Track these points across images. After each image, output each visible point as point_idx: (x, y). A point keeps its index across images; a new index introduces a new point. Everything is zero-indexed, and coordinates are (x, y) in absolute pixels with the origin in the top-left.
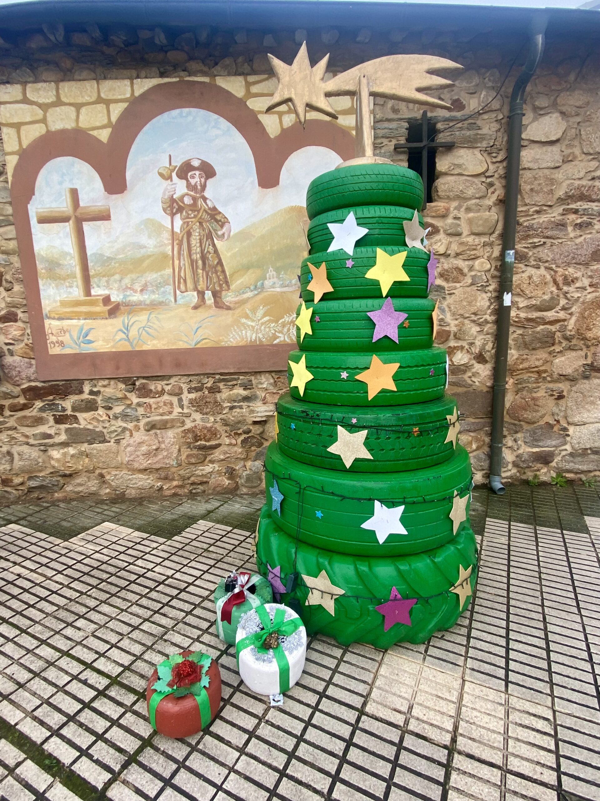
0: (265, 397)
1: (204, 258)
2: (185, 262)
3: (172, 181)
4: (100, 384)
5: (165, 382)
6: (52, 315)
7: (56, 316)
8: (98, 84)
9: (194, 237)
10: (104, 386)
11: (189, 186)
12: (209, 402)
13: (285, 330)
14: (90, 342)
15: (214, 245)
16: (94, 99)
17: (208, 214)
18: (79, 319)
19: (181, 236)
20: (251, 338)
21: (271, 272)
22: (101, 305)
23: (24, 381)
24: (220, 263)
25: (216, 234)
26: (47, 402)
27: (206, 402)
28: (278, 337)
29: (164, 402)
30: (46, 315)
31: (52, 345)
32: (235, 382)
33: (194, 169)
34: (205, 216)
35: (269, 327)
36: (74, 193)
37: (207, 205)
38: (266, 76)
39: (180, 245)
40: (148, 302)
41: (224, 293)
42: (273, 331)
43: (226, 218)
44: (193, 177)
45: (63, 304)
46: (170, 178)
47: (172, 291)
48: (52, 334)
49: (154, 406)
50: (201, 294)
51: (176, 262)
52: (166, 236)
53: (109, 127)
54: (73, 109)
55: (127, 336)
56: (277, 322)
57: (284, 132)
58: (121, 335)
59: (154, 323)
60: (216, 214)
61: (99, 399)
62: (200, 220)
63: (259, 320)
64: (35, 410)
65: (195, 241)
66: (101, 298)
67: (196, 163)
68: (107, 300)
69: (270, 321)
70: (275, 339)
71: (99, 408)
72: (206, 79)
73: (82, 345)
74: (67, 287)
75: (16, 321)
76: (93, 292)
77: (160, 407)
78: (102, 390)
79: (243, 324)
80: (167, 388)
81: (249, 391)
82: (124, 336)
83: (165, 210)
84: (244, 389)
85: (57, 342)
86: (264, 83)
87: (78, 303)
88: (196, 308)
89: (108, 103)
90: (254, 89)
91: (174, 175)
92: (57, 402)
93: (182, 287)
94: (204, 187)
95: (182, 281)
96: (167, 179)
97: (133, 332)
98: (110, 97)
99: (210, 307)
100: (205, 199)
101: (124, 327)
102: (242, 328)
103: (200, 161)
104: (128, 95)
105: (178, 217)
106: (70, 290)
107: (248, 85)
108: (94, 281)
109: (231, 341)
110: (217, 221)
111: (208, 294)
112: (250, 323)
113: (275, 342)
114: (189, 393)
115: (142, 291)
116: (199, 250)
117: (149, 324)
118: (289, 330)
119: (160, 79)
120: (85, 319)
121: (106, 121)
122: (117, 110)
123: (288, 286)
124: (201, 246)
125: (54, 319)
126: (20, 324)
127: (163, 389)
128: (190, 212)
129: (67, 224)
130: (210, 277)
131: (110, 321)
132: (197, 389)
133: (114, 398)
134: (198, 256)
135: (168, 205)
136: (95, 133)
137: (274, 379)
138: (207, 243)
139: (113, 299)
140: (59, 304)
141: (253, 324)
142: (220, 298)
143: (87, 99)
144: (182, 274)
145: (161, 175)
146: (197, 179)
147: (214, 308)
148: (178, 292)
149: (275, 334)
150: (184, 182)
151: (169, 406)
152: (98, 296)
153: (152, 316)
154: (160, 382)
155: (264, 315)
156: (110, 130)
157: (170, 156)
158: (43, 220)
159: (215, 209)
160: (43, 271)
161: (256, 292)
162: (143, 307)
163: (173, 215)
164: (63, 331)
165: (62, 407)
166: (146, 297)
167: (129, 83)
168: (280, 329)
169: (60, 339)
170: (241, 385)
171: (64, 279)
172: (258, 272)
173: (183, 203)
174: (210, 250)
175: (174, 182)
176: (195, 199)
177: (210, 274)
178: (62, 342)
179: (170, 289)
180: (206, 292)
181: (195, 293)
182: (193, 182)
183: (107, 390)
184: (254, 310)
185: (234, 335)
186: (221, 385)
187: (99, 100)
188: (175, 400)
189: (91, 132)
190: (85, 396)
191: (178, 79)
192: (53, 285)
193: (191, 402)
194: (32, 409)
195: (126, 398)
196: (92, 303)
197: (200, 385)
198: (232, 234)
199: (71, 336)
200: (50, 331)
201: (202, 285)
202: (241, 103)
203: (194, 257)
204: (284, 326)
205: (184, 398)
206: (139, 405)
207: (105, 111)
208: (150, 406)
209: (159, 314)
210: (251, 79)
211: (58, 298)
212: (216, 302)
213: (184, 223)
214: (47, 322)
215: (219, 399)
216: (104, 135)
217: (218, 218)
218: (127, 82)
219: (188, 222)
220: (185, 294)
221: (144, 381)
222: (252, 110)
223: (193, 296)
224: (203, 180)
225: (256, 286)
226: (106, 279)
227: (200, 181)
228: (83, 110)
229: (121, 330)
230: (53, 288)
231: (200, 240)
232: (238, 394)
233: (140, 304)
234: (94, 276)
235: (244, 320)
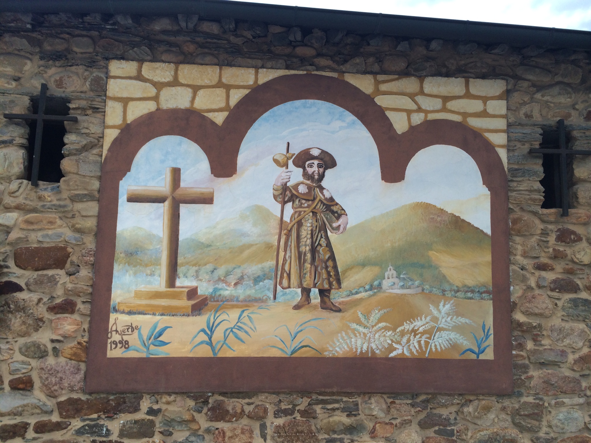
0: (374, 428)
1: (314, 250)
2: (293, 253)
3: (287, 168)
4: (164, 400)
5: (247, 400)
6: (121, 308)
7: (127, 310)
8: (221, 69)
9: (306, 228)
10: (168, 403)
11: (305, 174)
12: (302, 432)
13: (405, 340)
14: (164, 344)
15: (327, 238)
16: (214, 83)
17: (324, 204)
18: (154, 314)
19: (290, 226)
20: (362, 348)
21: (391, 272)
22: (185, 298)
23: (64, 392)
24: (332, 257)
25: (331, 226)
26: (87, 422)
27: (298, 432)
28: (395, 349)
29: (242, 429)
30: (114, 308)
31: (113, 346)
32: (336, 406)
33: (314, 158)
34: (320, 207)
35: (384, 336)
36: (176, 173)
37: (324, 196)
38: (397, 76)
39: (288, 235)
40: (241, 298)
41: (333, 291)
42: (390, 342)
43: (343, 209)
44: (311, 166)
45: (138, 295)
46: (286, 165)
47: (272, 287)
48: (117, 331)
49: (228, 434)
50: (306, 292)
51: (282, 254)
52: (274, 225)
53: (226, 111)
54: (190, 90)
55: (210, 338)
56: (394, 330)
57: (412, 129)
58: (203, 337)
59: (245, 324)
60: (333, 205)
61: (158, 420)
62: (314, 210)
63: (373, 327)
64: (70, 433)
65: (305, 232)
66: (186, 290)
67: (315, 152)
68: (192, 293)
69: (386, 328)
70: (391, 352)
71: (156, 433)
72: (335, 75)
73: (152, 347)
74: (147, 275)
75: (72, 312)
76: (178, 283)
77: (237, 436)
78: (164, 407)
79: (354, 330)
80: (248, 409)
81: (353, 419)
82: (206, 338)
83: (275, 197)
84: (348, 416)
85: (121, 342)
86: (393, 82)
87: (158, 295)
88: (297, 307)
89: (228, 88)
90: (383, 87)
91: (290, 162)
92: (102, 422)
93: (285, 282)
94: (322, 177)
95: (285, 275)
96: (282, 166)
97: (218, 335)
98: (232, 82)
99: (315, 307)
100: (322, 189)
101: (208, 327)
102: (352, 336)
103: (320, 151)
104: (251, 82)
106: (149, 278)
107: (377, 83)
108: (181, 270)
109: (336, 351)
110: (333, 212)
111: (315, 292)
112: (361, 329)
113: (392, 355)
114: (275, 417)
115: (236, 284)
116: (309, 242)
117: (239, 324)
118: (409, 341)
119: (287, 71)
120: (162, 315)
121: (223, 105)
122: (236, 96)
123: (409, 288)
124: (312, 237)
125: (123, 312)
126: (76, 317)
127: (243, 410)
128: (304, 201)
129: (162, 204)
130: (320, 273)
131: (191, 319)
132: (286, 413)
133: (179, 419)
134: (308, 248)
135: (280, 192)
136: (210, 115)
137: (386, 403)
138: (320, 235)
139: (199, 292)
140: (133, 295)
141: (365, 331)
142: (329, 297)
143: (207, 82)
144: (287, 268)
145: (276, 161)
146: (315, 168)
147: (320, 309)
148: (279, 287)
149: (392, 345)
150: (301, 170)
151: (248, 435)
152: (182, 287)
153: (245, 314)
154: (240, 400)
155: (380, 321)
156: (226, 114)
157: (288, 143)
158: (133, 199)
159: (332, 199)
160: (122, 255)
161: (371, 293)
162: (235, 303)
163: (284, 203)
164: (132, 328)
165: (107, 430)
166: (241, 292)
167: (253, 72)
168: (398, 339)
169: (125, 338)
170: (343, 410)
171: (146, 265)
172: (376, 270)
173: (298, 191)
174: (321, 242)
175: (289, 170)
176: (309, 188)
177: (319, 268)
178: (127, 342)
179: (269, 283)
180: (312, 289)
181: (299, 290)
182: (310, 170)
183: (171, 408)
184: (367, 315)
185: (341, 343)
186: (318, 409)
187: (220, 84)
188: (256, 426)
189: (205, 114)
190: (141, 415)
191: (305, 72)
192: (131, 272)
193: (278, 430)
194: (65, 431)
195: (193, 420)
196: (175, 296)
197: (290, 406)
198: (348, 226)
199: (140, 334)
200: (114, 328)
201: (308, 281)
202: (369, 100)
203: (303, 249)
204: (403, 334)
205: (268, 424)
206: (208, 431)
207: (224, 95)
208: (224, 433)
209: (252, 313)
210: (380, 77)
211: (133, 288)
212: (322, 301)
213: (296, 212)
214: (113, 317)
215: (313, 428)
216: (219, 118)
217: (335, 209)
218: (252, 71)
219: (300, 212)
220: (288, 290)
221: (221, 398)
222: (380, 107)
223: (296, 293)
224: (321, 170)
225: (371, 286)
226: (197, 268)
227: (319, 171)
228: (201, 93)
229: (203, 330)
230: (130, 275)
231: (312, 230)
232: (340, 422)
233: (232, 300)
234: (183, 265)
235: (354, 326)
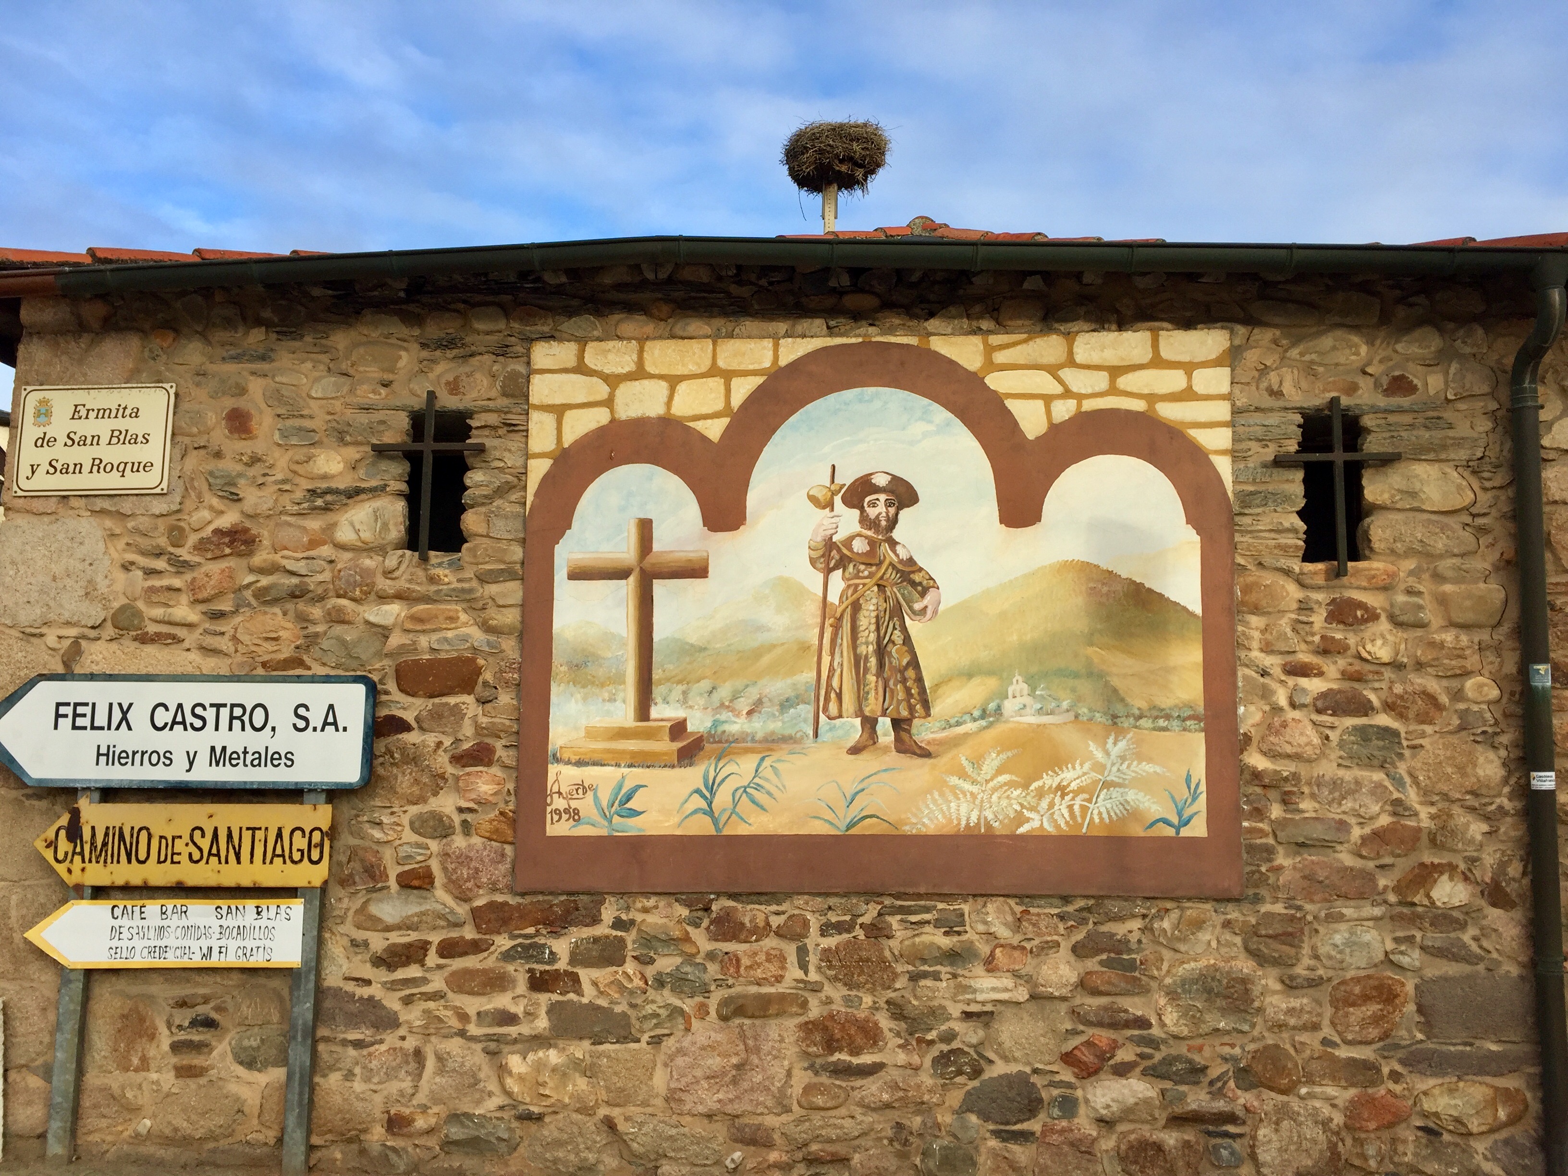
0: (992, 954)
1: (881, 652)
2: (844, 657)
3: (832, 510)
4: (639, 905)
5: (774, 908)
6: (566, 756)
7: (574, 758)
8: (715, 344)
9: (866, 613)
10: (646, 910)
11: (864, 520)
12: (868, 960)
13: (1044, 804)
14: (635, 813)
15: (904, 629)
16: (704, 369)
17: (898, 571)
18: (618, 765)
19: (839, 610)
20: (968, 819)
21: (1018, 686)
22: (667, 738)
23: (481, 892)
24: (914, 663)
25: (911, 608)
26: (520, 940)
27: (861, 960)
28: (1028, 820)
29: (768, 954)
30: (554, 755)
31: (556, 818)
32: (927, 917)
33: (877, 490)
34: (891, 575)
35: (1008, 797)
36: (645, 528)
37: (897, 556)
38: (1025, 336)
39: (837, 627)
40: (759, 736)
41: (916, 722)
42: (1018, 808)
43: (931, 579)
44: (873, 504)
45: (592, 733)
46: (830, 505)
47: (811, 716)
48: (560, 793)
49: (745, 961)
50: (869, 724)
51: (826, 659)
52: (813, 609)
53: (726, 416)
54: (664, 385)
55: (710, 805)
56: (1026, 786)
57: (1055, 429)
58: (698, 802)
59: (767, 780)
60: (913, 572)
61: (630, 937)
62: (880, 582)
63: (987, 781)
64: (493, 957)
65: (866, 621)
66: (669, 724)
67: (881, 480)
68: (678, 729)
69: (1011, 784)
70: (1020, 825)
71: (629, 959)
72: (912, 341)
73: (616, 819)
74: (604, 700)
75: (489, 764)
76: (654, 713)
77: (759, 965)
78: (639, 917)
79: (954, 789)
80: (775, 921)
81: (956, 939)
82: (703, 804)
83: (813, 562)
84: (946, 934)
85: (566, 811)
86: (1019, 347)
87: (622, 734)
88: (855, 750)
89: (728, 376)
90: (1000, 357)
91: (838, 500)
92: (542, 941)
93: (833, 708)
94: (893, 523)
95: (833, 695)
96: (824, 508)
97: (723, 798)
98: (734, 366)
99: (885, 750)
100: (893, 543)
101: (706, 787)
102: (951, 798)
103: (889, 478)
104: (767, 364)
105: (837, 575)
106: (608, 706)
107: (990, 350)
108: (658, 692)
109: (924, 824)
110: (914, 584)
111: (884, 724)
112: (967, 786)
113: (1021, 830)
114: (822, 935)
115: (750, 713)
116: (873, 637)
117: (757, 780)
118: (1051, 805)
119: (829, 339)
120: (631, 766)
121: (720, 406)
122: (743, 388)
123: (1052, 713)
124: (878, 629)
125: (568, 762)
126: (495, 770)
127: (768, 924)
128: (862, 567)
129: (623, 582)
130: (892, 691)
131: (678, 772)
132: (840, 928)
133: (663, 937)
134: (871, 648)
135: (821, 552)
136: (699, 426)
137: (1013, 913)
138: (891, 625)
139: (690, 728)
140: (582, 734)
141: (975, 789)
142: (908, 732)
143: (692, 368)
144: (835, 683)
145: (813, 499)
146: (881, 508)
147: (894, 753)
148: (822, 718)
149: (1021, 813)
150: (856, 512)
151: (777, 964)
152: (662, 720)
153: (767, 762)
154: (763, 907)
155: (1000, 771)
156: (726, 421)
157: (834, 466)
158: (578, 574)
159: (911, 561)
160: (564, 669)
161: (983, 723)
162: (749, 745)
163: (828, 571)
164: (583, 788)
165: (551, 953)
166: (759, 726)
167: (771, 345)
168: (1033, 802)
169: (574, 804)
170: (938, 924)
171: (602, 685)
172: (992, 683)
173: (850, 549)
174: (894, 637)
175: (835, 513)
176: (872, 543)
177: (891, 683)
178: (576, 812)
179: (806, 711)
180: (880, 719)
181: (858, 721)
182: (872, 512)
183: (651, 919)
184: (977, 762)
185: (932, 811)
186: (894, 921)
187: (714, 371)
188: (790, 950)
189: (691, 424)
190: (602, 930)
191: (860, 340)
192: (579, 696)
193: (827, 955)
194: (485, 954)
195: (687, 939)
196: (649, 734)
197: (848, 918)
198: (941, 608)
199: (596, 797)
200: (555, 789)
201: (872, 706)
202: (975, 380)
203: (862, 650)
204: (1040, 794)
205: (810, 947)
206: (711, 956)
207: (722, 389)
208: (738, 960)
209: (779, 761)
210: (995, 340)
211: (583, 722)
212: (898, 740)
213: (849, 586)
214: (553, 769)
215: (887, 953)
216: (714, 430)
217: (917, 578)
218: (768, 343)
219: (857, 585)
220: (838, 722)
221: (731, 903)
222: (995, 392)
223: (853, 726)
224: (892, 510)
225: (984, 711)
226: (684, 687)
227: (887, 513)
228: (682, 388)
229: (698, 791)
230: (576, 702)
231: (877, 617)
232: (932, 944)
233: (744, 740)
234: (660, 683)
235: (954, 780)
